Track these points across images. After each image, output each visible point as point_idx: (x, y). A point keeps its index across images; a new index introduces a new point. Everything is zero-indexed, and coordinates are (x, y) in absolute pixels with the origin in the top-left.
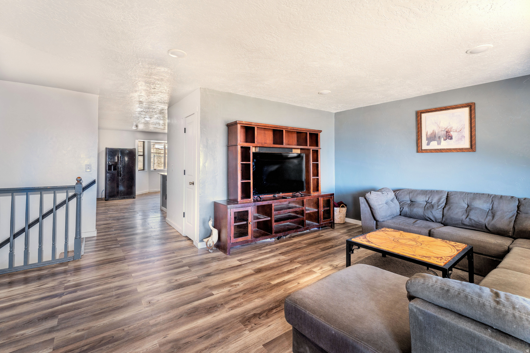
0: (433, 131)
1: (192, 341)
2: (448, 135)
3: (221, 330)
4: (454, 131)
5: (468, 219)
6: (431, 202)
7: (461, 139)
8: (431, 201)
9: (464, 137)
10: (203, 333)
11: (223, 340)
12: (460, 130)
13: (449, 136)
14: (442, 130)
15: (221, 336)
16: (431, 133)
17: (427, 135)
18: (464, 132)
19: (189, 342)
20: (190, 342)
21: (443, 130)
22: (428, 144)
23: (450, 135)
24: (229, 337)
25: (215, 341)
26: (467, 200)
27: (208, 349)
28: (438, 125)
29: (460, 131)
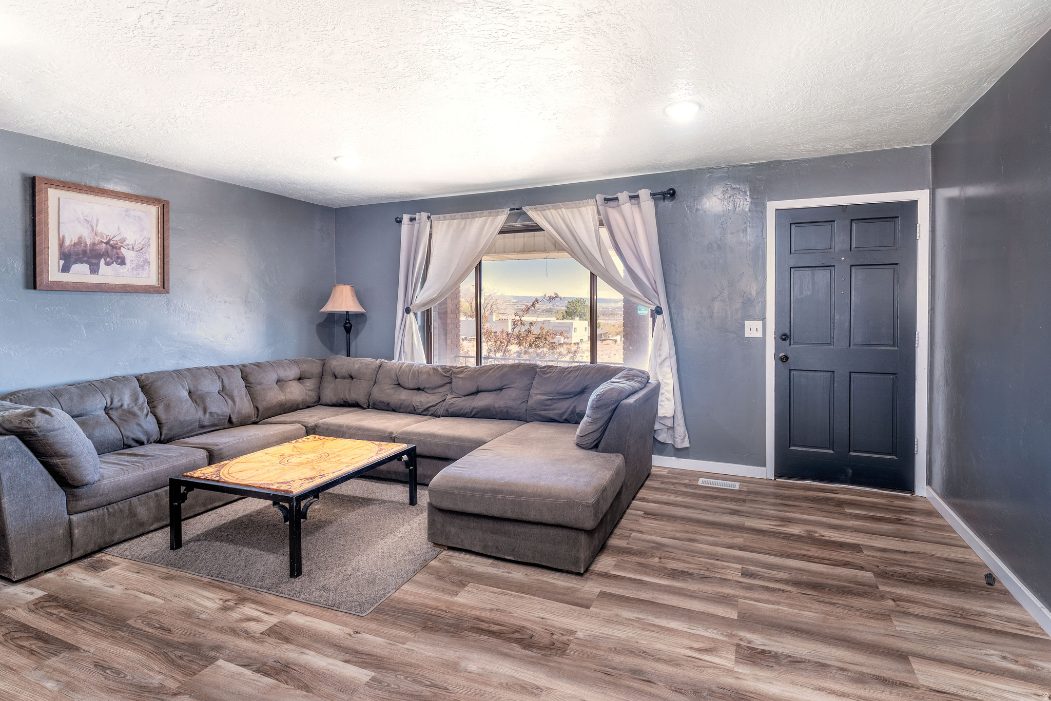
0: (79, 238)
1: (668, 687)
2: (116, 255)
3: (607, 667)
4: (129, 247)
5: (207, 415)
6: (122, 406)
7: (143, 266)
8: (119, 404)
9: (149, 262)
10: (636, 685)
11: (624, 651)
12: (140, 249)
13: (118, 258)
14: (103, 240)
15: (617, 659)
16: (75, 243)
17: (61, 245)
18: (149, 254)
19: (672, 690)
20: (673, 688)
21: (105, 241)
22: (65, 269)
23: (121, 255)
24: (610, 648)
25: (634, 659)
26: (187, 382)
27: (657, 656)
28: (92, 226)
29: (142, 249)
